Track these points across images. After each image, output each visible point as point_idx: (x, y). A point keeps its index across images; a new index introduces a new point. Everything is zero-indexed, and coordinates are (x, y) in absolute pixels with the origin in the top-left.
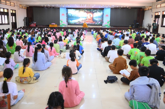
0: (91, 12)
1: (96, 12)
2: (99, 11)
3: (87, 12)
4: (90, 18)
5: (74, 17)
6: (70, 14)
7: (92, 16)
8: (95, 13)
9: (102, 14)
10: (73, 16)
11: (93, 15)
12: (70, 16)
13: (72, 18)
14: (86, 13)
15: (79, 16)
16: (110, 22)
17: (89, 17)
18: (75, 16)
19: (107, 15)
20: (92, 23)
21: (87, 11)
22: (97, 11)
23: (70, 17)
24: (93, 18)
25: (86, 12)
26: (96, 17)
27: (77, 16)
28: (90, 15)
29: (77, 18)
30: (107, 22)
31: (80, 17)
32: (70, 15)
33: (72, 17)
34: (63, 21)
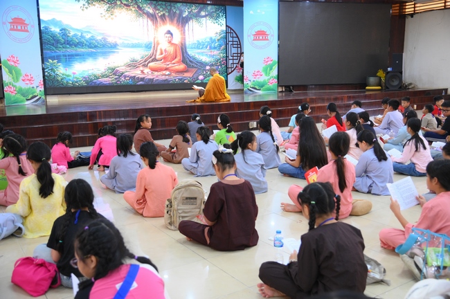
0: (172, 17)
1: (198, 16)
2: (210, 15)
3: (152, 17)
4: (171, 49)
5: (80, 44)
6: (54, 22)
7: (177, 39)
8: (193, 25)
9: (224, 28)
10: (72, 33)
11: (183, 33)
12: (54, 36)
13: (71, 50)
14: (150, 23)
15: (111, 40)
16: (276, 68)
17: (164, 45)
18: (88, 36)
19: (261, 35)
20: (180, 76)
21: (151, 11)
22: (201, 10)
23: (58, 41)
24: (183, 48)
25: (149, 15)
26: (199, 45)
27: (99, 38)
28: (169, 32)
29: (98, 48)
30: (264, 65)
31: (115, 46)
32: (55, 30)
33: (69, 43)
34: (19, 67)
